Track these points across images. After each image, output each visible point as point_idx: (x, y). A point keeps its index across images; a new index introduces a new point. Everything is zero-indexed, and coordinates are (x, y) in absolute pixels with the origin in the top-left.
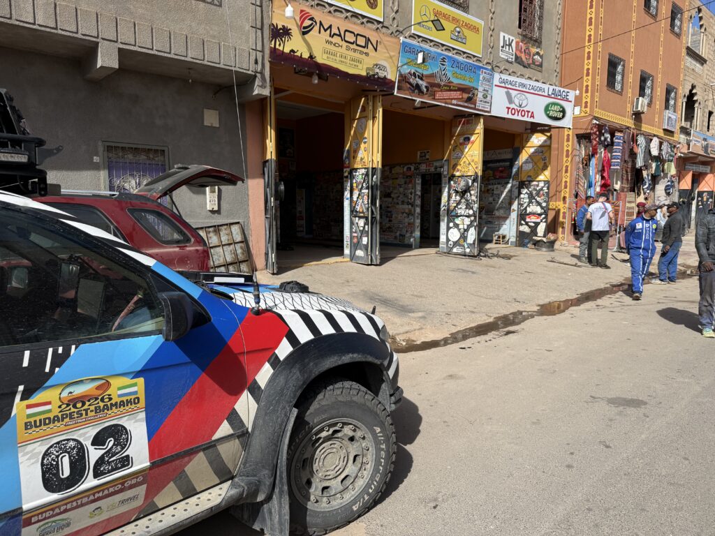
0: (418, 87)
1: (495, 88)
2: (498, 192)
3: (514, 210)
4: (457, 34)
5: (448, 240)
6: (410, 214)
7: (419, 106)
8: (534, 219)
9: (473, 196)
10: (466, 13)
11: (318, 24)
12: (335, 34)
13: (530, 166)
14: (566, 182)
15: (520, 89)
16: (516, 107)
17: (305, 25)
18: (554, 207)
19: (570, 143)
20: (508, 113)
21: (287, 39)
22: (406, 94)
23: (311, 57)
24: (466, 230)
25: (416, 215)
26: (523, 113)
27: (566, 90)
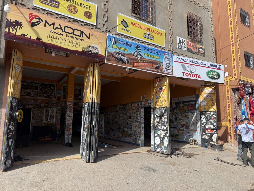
0: (121, 60)
1: (174, 62)
2: (191, 117)
3: (199, 127)
4: (148, 35)
5: (155, 143)
6: (139, 127)
7: (128, 71)
8: (210, 132)
9: (165, 118)
10: (154, 26)
11: (44, 22)
12: (56, 28)
13: (205, 104)
14: (229, 112)
15: (190, 63)
16: (188, 73)
17: (33, 21)
18: (225, 125)
19: (229, 93)
20: (184, 75)
21: (18, 28)
22: (113, 63)
23: (38, 39)
24: (163, 138)
25: (142, 128)
26: (194, 75)
27: (219, 65)
